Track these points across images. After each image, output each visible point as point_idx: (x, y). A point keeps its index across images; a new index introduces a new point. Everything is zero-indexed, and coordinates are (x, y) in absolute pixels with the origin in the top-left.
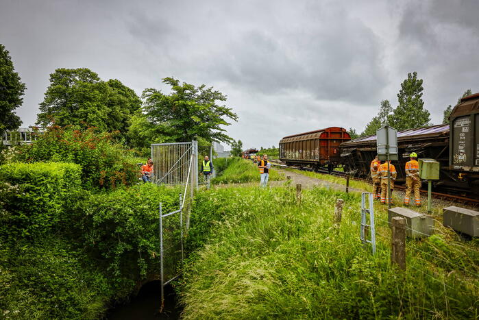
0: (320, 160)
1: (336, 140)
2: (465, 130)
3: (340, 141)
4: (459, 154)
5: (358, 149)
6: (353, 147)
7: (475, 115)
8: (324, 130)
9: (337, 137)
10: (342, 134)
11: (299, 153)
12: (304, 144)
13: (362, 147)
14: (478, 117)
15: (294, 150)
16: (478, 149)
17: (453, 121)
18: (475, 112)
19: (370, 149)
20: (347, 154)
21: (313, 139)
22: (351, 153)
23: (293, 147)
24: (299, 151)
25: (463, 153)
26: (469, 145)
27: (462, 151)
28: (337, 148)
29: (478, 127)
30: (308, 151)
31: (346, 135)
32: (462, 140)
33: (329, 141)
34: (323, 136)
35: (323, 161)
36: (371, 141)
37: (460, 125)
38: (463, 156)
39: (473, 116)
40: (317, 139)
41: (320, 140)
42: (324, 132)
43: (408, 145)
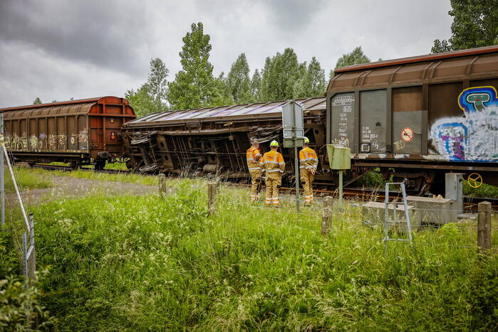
0: (90, 150)
1: (114, 118)
2: (347, 109)
3: (121, 119)
4: (339, 138)
5: (162, 132)
6: (151, 129)
7: (360, 92)
8: (97, 101)
9: (115, 112)
10: (124, 108)
11: (39, 139)
12: (51, 123)
13: (166, 128)
14: (363, 95)
15: (24, 134)
16: (363, 132)
17: (331, 98)
18: (359, 88)
19: (188, 132)
20: (143, 141)
21: (74, 116)
22: (148, 138)
23: (23, 128)
24: (38, 136)
25: (345, 138)
26: (352, 127)
27: (344, 135)
28: (116, 131)
29: (363, 108)
30: (63, 136)
31: (129, 111)
32: (343, 122)
33: (104, 119)
34: (94, 110)
35: (95, 152)
36: (186, 120)
37: (340, 104)
38: (345, 141)
39: (357, 93)
40: (83, 115)
41: (89, 116)
42: (96, 104)
43: (254, 127)
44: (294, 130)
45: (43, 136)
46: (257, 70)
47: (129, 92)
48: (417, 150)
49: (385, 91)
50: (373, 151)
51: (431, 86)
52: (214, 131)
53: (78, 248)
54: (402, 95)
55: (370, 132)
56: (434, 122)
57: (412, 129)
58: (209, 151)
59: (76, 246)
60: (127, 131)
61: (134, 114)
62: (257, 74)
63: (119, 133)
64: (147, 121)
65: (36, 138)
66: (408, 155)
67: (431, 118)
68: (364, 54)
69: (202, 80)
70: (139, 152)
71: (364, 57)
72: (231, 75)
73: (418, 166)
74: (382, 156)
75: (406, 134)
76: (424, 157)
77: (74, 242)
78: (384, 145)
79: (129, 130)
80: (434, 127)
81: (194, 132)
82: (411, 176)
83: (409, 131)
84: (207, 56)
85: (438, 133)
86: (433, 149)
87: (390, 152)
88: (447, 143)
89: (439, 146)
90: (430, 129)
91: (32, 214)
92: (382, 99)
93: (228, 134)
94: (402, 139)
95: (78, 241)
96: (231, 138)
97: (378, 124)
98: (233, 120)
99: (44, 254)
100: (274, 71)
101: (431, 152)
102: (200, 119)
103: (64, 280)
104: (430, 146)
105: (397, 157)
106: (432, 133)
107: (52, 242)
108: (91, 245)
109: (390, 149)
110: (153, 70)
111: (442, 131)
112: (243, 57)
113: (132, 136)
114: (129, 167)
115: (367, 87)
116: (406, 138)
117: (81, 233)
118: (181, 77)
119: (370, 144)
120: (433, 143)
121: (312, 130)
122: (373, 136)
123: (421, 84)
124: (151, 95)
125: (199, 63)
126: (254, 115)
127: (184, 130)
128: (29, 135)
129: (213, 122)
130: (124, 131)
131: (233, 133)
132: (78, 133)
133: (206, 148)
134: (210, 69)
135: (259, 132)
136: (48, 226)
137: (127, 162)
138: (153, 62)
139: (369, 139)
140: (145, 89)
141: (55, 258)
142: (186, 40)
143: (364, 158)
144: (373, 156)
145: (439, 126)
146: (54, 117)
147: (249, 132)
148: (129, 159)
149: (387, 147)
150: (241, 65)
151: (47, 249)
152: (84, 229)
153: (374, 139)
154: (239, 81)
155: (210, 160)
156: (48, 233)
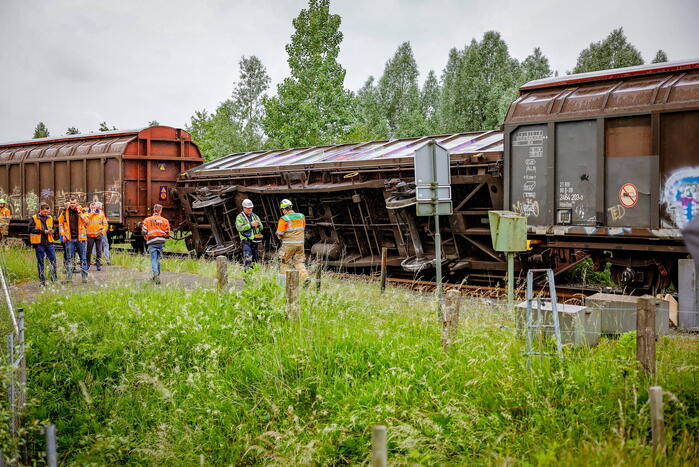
1: (167, 162)
2: (537, 152)
3: (177, 165)
4: (524, 200)
5: (243, 188)
6: (226, 183)
7: (556, 124)
8: (136, 134)
9: (168, 153)
10: (183, 147)
11: (41, 199)
12: (61, 170)
13: (252, 182)
14: (561, 129)
15: (16, 189)
16: (561, 190)
17: (512, 134)
18: (555, 117)
19: (286, 188)
20: (212, 203)
21: (99, 159)
22: (222, 197)
23: (14, 180)
24: (39, 193)
25: (533, 200)
26: (545, 183)
27: (531, 195)
28: (169, 185)
29: (561, 151)
30: (79, 194)
31: (192, 150)
32: (530, 173)
33: (149, 165)
34: (132, 149)
35: (133, 221)
36: (284, 167)
37: (526, 143)
38: (533, 206)
39: (551, 126)
40: (113, 158)
41: (124, 160)
42: (136, 140)
43: (393, 180)
44: (434, 187)
45: (46, 193)
46: (431, 73)
47: (199, 114)
48: (643, 222)
49: (594, 123)
50: (578, 222)
51: (664, 115)
52: (330, 186)
53: (89, 364)
54: (621, 130)
55: (571, 190)
56: (669, 175)
57: (636, 186)
58: (323, 221)
59: (86, 362)
60: (187, 186)
61: (200, 156)
62: (432, 79)
63: (174, 189)
64: (222, 168)
65: (36, 197)
66: (629, 229)
67: (664, 169)
68: (628, 41)
69: (323, 94)
70: (207, 223)
71: (628, 47)
72: (384, 82)
73: (646, 248)
74: (590, 231)
75: (626, 195)
76: (654, 232)
77: (83, 355)
78: (594, 212)
79: (191, 184)
80: (670, 182)
81: (296, 187)
82: (637, 264)
83: (630, 189)
84: (335, 53)
85: (675, 193)
86: (668, 219)
87: (601, 224)
88: (689, 210)
89: (678, 214)
90: (663, 186)
91: (22, 310)
92: (590, 136)
93: (351, 192)
94: (620, 203)
95: (89, 355)
96: (356, 198)
97: (584, 178)
98: (360, 169)
99: (39, 373)
100: (464, 74)
101: (664, 224)
102: (306, 166)
103: (67, 410)
104: (662, 214)
105: (613, 232)
106: (667, 192)
107: (51, 356)
108: (107, 360)
109: (603, 220)
110: (244, 77)
111: (681, 190)
112: (405, 49)
113: (195, 194)
114: (190, 247)
115: (566, 116)
116: (627, 202)
117: (94, 343)
118: (286, 90)
119: (571, 211)
120: (669, 210)
121: (486, 185)
122: (576, 197)
123: (649, 111)
124: (237, 120)
125: (320, 65)
126: (394, 160)
127: (280, 184)
128: (25, 191)
129: (328, 172)
130: (183, 185)
131: (359, 191)
132: (105, 189)
133: (315, 216)
134: (340, 74)
135: (400, 189)
136: (46, 332)
137: (187, 239)
138: (245, 62)
139: (570, 202)
140: (226, 110)
141: (54, 379)
142: (299, 24)
143: (562, 233)
144: (576, 230)
145: (677, 182)
146: (65, 161)
147: (385, 189)
148: (190, 233)
149: (598, 215)
150: (403, 63)
151: (43, 365)
152: (98, 338)
153: (578, 203)
154: (399, 93)
155: (324, 236)
156: (45, 342)
